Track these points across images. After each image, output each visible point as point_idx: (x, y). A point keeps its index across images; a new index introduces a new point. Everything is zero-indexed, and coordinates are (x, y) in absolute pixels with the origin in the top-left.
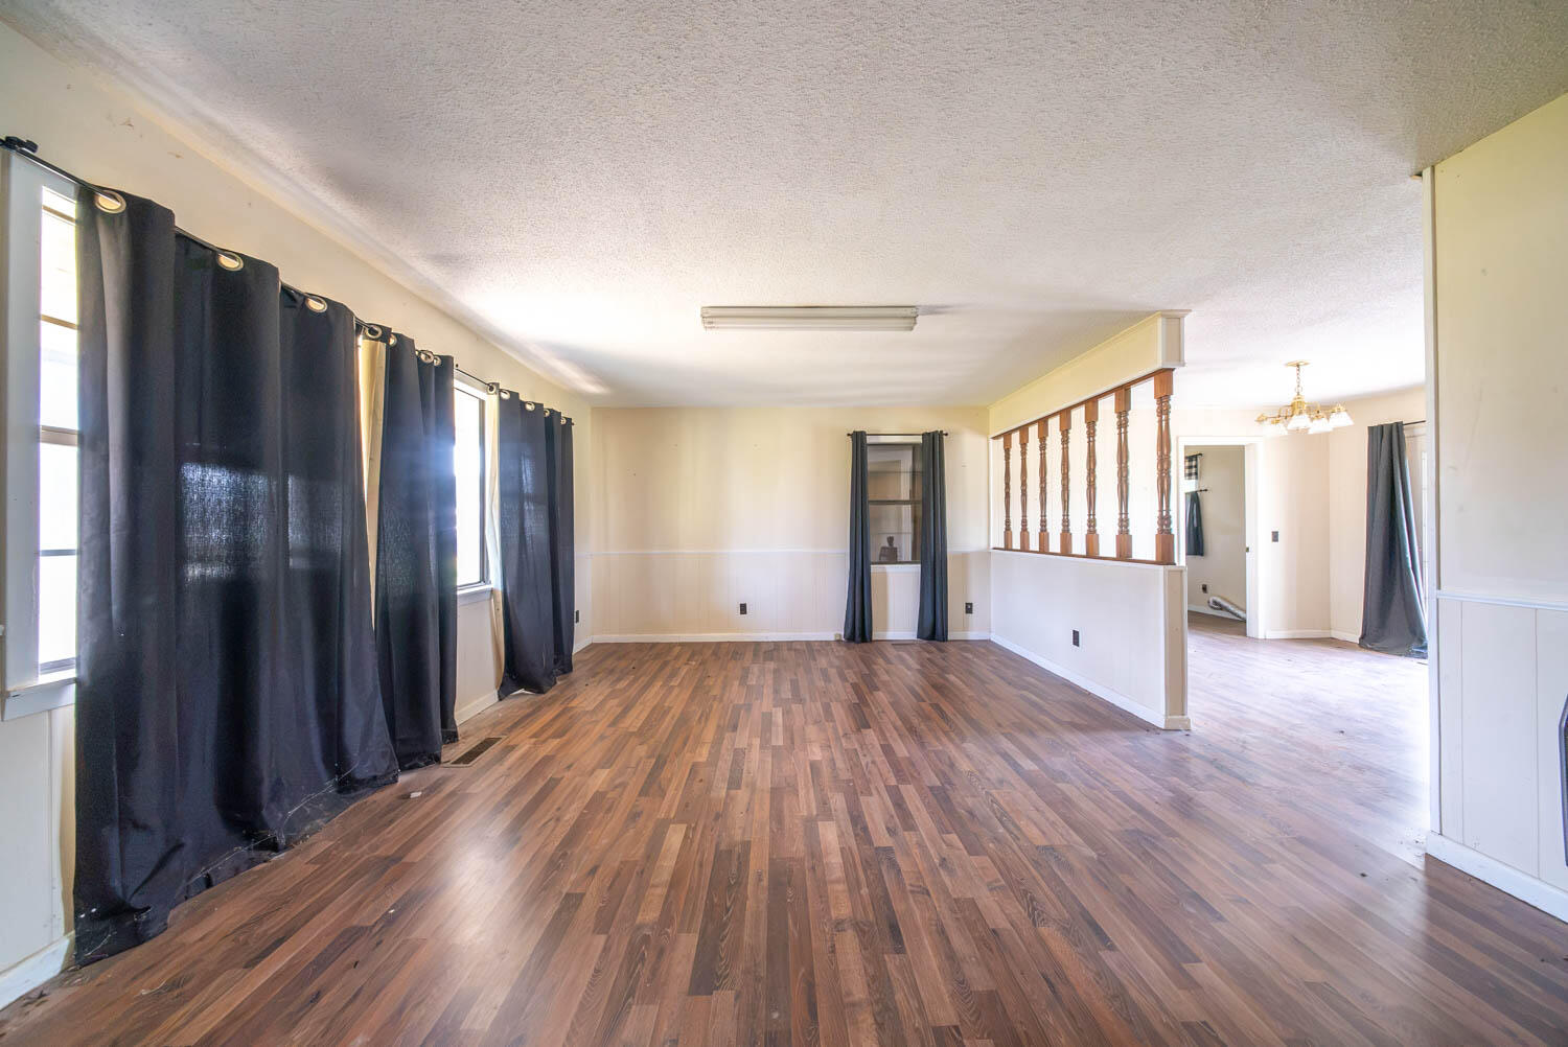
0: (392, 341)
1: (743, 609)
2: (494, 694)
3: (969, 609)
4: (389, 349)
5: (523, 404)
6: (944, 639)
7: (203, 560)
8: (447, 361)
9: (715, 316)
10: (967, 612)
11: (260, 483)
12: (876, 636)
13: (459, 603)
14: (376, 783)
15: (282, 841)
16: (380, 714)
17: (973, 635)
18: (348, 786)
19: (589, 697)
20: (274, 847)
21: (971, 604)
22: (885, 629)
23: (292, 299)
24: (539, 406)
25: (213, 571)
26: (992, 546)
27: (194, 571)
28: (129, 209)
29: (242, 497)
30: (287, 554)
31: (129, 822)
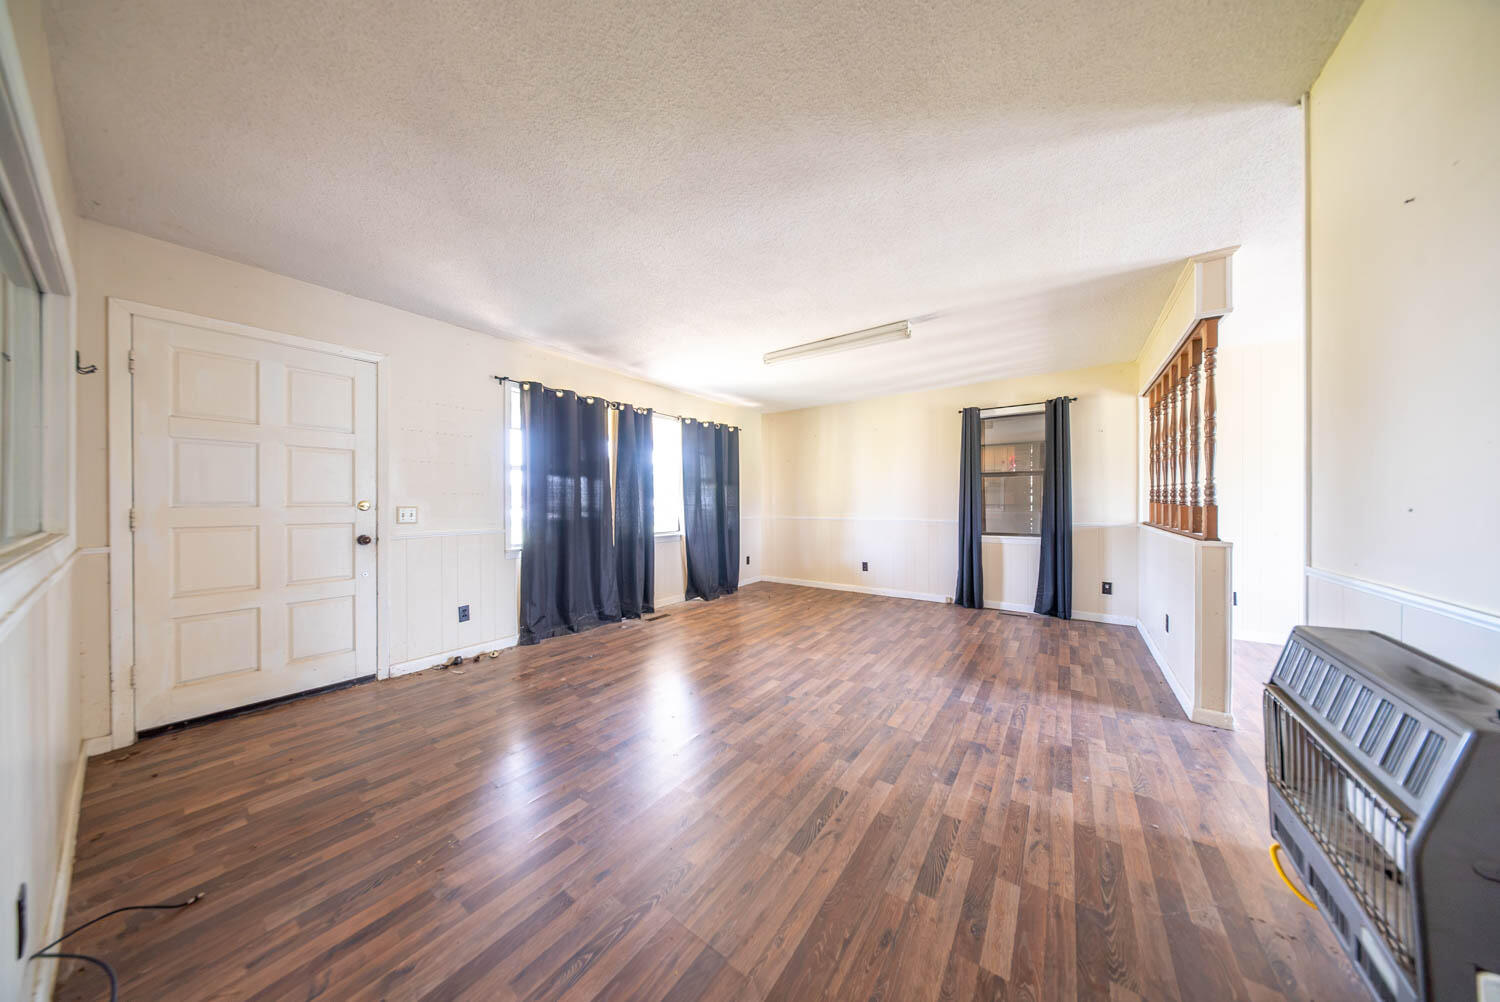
0: (622, 408)
1: (865, 566)
2: (682, 596)
3: (1107, 589)
4: (620, 411)
5: (701, 424)
6: (1067, 616)
7: (553, 512)
8: (650, 411)
9: (771, 357)
10: (1104, 592)
11: (570, 482)
12: (988, 603)
13: (656, 541)
14: (613, 619)
15: (576, 628)
16: (615, 588)
17: (1111, 618)
18: (603, 618)
19: (751, 614)
20: (572, 629)
21: (1110, 584)
22: (1001, 598)
23: (582, 401)
24: (711, 424)
25: (556, 516)
26: (1142, 520)
27: (550, 516)
28: (531, 387)
29: (563, 486)
30: (580, 510)
31: (532, 604)
